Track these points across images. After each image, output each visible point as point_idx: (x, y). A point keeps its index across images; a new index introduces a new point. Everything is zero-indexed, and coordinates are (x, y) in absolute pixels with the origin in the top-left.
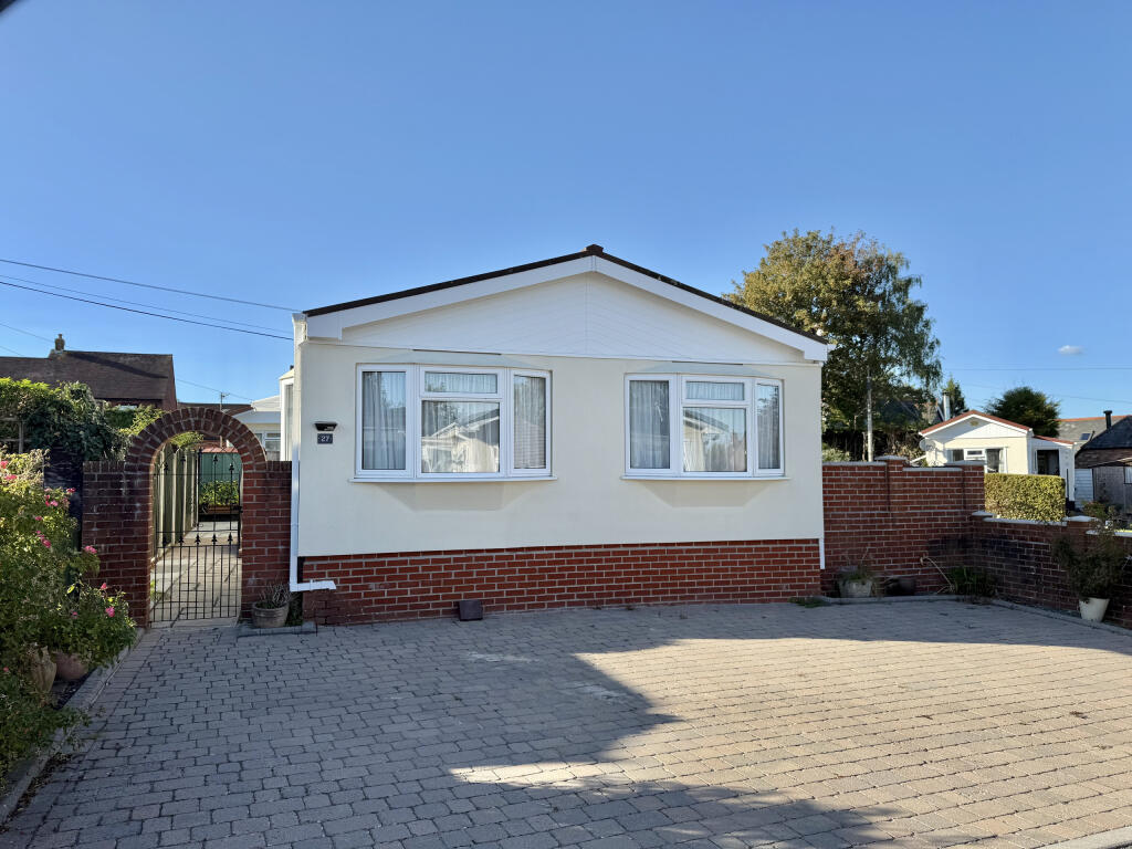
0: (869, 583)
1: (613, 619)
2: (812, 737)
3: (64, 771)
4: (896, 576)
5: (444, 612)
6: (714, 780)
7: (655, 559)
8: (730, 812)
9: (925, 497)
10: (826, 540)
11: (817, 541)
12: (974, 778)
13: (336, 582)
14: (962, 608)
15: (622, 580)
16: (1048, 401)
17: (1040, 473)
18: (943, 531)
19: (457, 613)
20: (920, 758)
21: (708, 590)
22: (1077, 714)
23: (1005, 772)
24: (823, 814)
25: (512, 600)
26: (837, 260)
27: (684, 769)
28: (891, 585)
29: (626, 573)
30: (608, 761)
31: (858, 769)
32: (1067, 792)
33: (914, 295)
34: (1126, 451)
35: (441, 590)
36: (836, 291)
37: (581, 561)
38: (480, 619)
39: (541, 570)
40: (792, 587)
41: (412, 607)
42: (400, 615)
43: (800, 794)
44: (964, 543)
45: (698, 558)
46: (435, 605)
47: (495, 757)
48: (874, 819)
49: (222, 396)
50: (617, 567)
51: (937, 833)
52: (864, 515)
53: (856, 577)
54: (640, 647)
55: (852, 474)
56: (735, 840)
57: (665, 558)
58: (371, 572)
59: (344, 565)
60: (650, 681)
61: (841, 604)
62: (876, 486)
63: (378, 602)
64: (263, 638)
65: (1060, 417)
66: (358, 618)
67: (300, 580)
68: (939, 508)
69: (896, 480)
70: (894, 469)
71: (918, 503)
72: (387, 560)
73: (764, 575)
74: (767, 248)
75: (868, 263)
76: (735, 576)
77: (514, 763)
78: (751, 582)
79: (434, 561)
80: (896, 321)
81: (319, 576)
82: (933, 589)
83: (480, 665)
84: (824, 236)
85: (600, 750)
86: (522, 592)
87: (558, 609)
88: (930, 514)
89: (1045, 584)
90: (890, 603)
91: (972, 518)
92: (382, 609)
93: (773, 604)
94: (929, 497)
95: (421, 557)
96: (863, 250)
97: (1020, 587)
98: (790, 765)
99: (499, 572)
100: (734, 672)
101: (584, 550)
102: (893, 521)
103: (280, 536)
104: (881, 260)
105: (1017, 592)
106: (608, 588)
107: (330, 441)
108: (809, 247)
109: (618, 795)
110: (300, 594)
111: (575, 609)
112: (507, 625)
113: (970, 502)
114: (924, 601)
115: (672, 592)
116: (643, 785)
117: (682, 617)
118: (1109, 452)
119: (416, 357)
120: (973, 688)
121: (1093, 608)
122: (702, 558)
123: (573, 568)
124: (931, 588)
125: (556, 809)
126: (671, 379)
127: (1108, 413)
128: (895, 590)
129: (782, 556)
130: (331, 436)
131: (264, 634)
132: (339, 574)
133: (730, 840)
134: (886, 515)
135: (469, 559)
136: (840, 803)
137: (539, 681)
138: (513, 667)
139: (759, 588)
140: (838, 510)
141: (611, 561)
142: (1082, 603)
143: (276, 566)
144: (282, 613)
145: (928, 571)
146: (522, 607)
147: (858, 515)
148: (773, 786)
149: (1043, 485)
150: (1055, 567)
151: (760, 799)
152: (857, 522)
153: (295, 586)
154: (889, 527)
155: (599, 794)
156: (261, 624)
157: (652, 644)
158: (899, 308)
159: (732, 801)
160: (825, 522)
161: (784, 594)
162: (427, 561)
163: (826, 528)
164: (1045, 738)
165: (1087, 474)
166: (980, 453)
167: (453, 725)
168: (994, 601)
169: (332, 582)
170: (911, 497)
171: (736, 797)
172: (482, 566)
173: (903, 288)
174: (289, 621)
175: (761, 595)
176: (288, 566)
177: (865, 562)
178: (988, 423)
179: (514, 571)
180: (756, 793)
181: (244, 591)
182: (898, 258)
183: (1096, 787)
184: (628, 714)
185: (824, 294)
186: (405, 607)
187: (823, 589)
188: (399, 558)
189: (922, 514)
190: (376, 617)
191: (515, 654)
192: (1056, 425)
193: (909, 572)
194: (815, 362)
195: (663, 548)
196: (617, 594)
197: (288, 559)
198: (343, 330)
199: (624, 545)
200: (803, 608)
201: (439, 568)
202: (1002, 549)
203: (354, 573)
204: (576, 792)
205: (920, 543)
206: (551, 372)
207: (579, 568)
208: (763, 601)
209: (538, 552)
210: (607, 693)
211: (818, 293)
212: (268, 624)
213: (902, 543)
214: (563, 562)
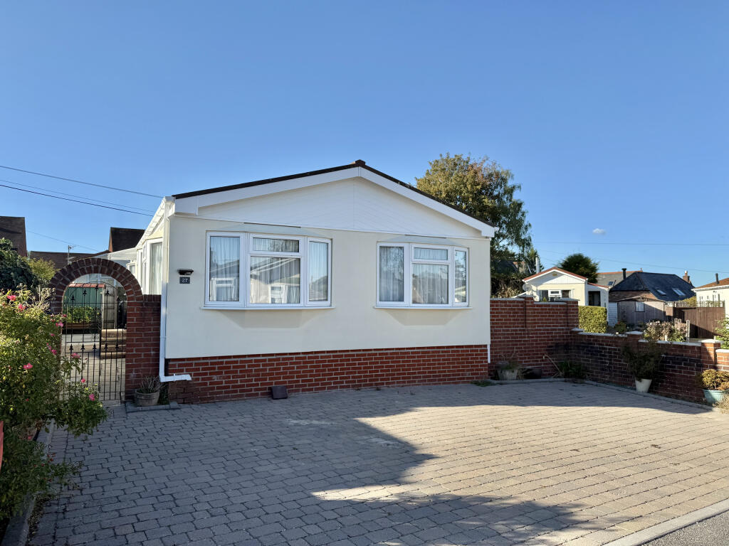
0: (516, 371)
1: (369, 396)
2: (519, 464)
3: (50, 506)
4: (530, 367)
5: (262, 394)
6: (474, 492)
7: (393, 358)
8: (491, 510)
9: (546, 320)
10: (491, 346)
11: (486, 346)
12: (615, 484)
13: (191, 375)
14: (569, 386)
15: (373, 372)
16: (593, 262)
17: (590, 305)
18: (555, 340)
19: (271, 394)
20: (582, 474)
21: (424, 377)
22: (655, 446)
23: (630, 480)
24: (544, 508)
25: (305, 385)
26: (472, 173)
27: (454, 486)
28: (528, 373)
29: (375, 367)
30: (407, 483)
31: (551, 482)
32: (668, 490)
33: (516, 196)
34: (634, 292)
35: (259, 380)
36: (472, 193)
37: (349, 360)
38: (286, 398)
39: (323, 366)
40: (472, 374)
41: (241, 391)
42: (233, 397)
43: (526, 498)
44: (567, 347)
45: (418, 357)
46: (256, 390)
47: (336, 484)
48: (573, 510)
49: (69, 248)
50: (370, 363)
51: (609, 516)
52: (512, 330)
53: (509, 368)
54: (394, 413)
55: (505, 306)
56: (502, 526)
57: (399, 358)
58: (214, 368)
59: (196, 364)
60: (409, 433)
61: (501, 384)
62: (518, 313)
63: (218, 388)
64: (145, 413)
65: (598, 272)
66: (205, 399)
67: (166, 374)
68: (553, 326)
69: (530, 309)
70: (528, 303)
71: (542, 323)
72: (225, 360)
73: (456, 367)
74: (431, 164)
75: (491, 175)
76: (439, 368)
77: (351, 487)
78: (449, 371)
79: (256, 361)
80: (505, 211)
81: (180, 372)
82: (550, 375)
83: (299, 427)
84: (464, 158)
85: (399, 477)
86: (311, 380)
87: (334, 391)
88: (548, 330)
89: (615, 371)
90: (528, 383)
91: (571, 332)
92: (221, 393)
93: (461, 384)
94: (548, 319)
95: (247, 359)
96: (487, 167)
97: (599, 373)
98: (512, 482)
99: (298, 368)
100: (456, 427)
101: (350, 353)
102: (528, 334)
103: (152, 345)
104: (497, 174)
105: (598, 376)
106: (364, 376)
107: (188, 282)
108: (455, 165)
109: (422, 503)
110: (166, 384)
111: (345, 390)
112: (305, 401)
113: (570, 323)
114: (546, 382)
115: (403, 378)
116: (433, 496)
117: (412, 394)
118: (625, 293)
119: (247, 228)
120: (594, 432)
121: (643, 385)
122: (421, 357)
123: (343, 365)
124: (549, 374)
125: (389, 514)
126: (405, 246)
127: (624, 270)
128: (529, 375)
129: (467, 355)
130: (189, 278)
131: (144, 411)
132: (194, 370)
133: (499, 526)
134: (524, 330)
135: (279, 359)
136: (550, 501)
137: (341, 436)
138: (320, 428)
139: (453, 375)
140: (497, 327)
141: (366, 359)
142: (637, 383)
143: (149, 365)
144: (156, 396)
145: (547, 364)
146: (311, 390)
147: (508, 330)
148: (509, 494)
149: (595, 312)
150: (620, 361)
151: (505, 502)
152: (508, 334)
153: (163, 379)
154: (525, 337)
155: (411, 503)
156: (141, 404)
157: (401, 411)
158: (508, 204)
159: (489, 504)
160: (491, 334)
161: (468, 378)
162: (251, 361)
163: (491, 338)
164: (643, 460)
165: (614, 305)
166: (558, 292)
167: (299, 465)
168: (586, 382)
169: (189, 376)
170: (538, 320)
171: (491, 501)
172: (286, 364)
173: (510, 192)
174: (160, 402)
175: (454, 379)
176: (158, 365)
177: (513, 359)
178: (562, 275)
179: (307, 367)
180: (501, 499)
181: (127, 382)
182: (507, 173)
183: (681, 486)
184: (405, 455)
185: (465, 194)
186: (236, 391)
187: (490, 375)
188: (233, 359)
189: (544, 330)
190: (218, 398)
191: (318, 420)
192: (596, 276)
193: (537, 364)
194: (487, 237)
195: (397, 351)
196: (370, 380)
197: (158, 360)
198: (200, 209)
199: (375, 350)
200: (480, 387)
201: (259, 366)
202: (589, 351)
203: (203, 369)
204: (396, 503)
205: (543, 347)
206: (332, 240)
207: (347, 365)
208: (456, 383)
209: (322, 355)
210: (386, 442)
211: (461, 193)
212: (147, 403)
213: (533, 347)
214: (337, 361)
